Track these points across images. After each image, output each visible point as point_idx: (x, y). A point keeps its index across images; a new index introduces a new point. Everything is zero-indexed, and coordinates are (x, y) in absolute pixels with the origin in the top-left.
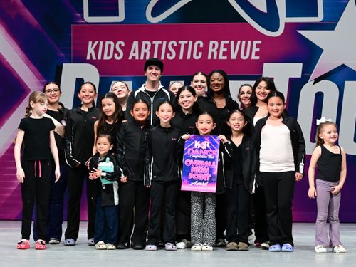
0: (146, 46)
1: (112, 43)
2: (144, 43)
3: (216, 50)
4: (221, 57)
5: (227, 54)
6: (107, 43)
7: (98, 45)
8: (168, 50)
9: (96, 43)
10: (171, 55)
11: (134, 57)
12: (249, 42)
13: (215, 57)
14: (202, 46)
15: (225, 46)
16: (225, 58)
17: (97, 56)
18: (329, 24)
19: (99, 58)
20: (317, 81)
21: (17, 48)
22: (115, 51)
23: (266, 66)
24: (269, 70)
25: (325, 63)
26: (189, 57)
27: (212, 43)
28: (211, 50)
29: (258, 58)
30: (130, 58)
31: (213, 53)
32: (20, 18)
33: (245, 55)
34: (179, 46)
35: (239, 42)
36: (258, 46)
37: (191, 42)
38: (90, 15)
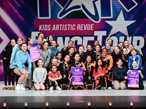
0: (58, 26)
1: (47, 25)
2: (57, 25)
3: (80, 27)
4: (81, 29)
5: (83, 28)
6: (45, 25)
7: (42, 26)
8: (64, 27)
9: (42, 25)
10: (65, 29)
11: (54, 30)
12: (90, 25)
13: (79, 29)
14: (75, 26)
15: (82, 26)
16: (82, 30)
17: (42, 29)
18: (114, 19)
19: (43, 30)
20: (111, 36)
21: (17, 27)
22: (48, 28)
23: (95, 32)
24: (96, 33)
25: (113, 31)
26: (71, 30)
27: (78, 25)
28: (78, 27)
29: (92, 29)
30: (53, 30)
31: (78, 28)
32: (18, 18)
33: (88, 29)
34: (68, 26)
35: (87, 25)
36: (92, 26)
37: (72, 25)
38: (40, 17)
